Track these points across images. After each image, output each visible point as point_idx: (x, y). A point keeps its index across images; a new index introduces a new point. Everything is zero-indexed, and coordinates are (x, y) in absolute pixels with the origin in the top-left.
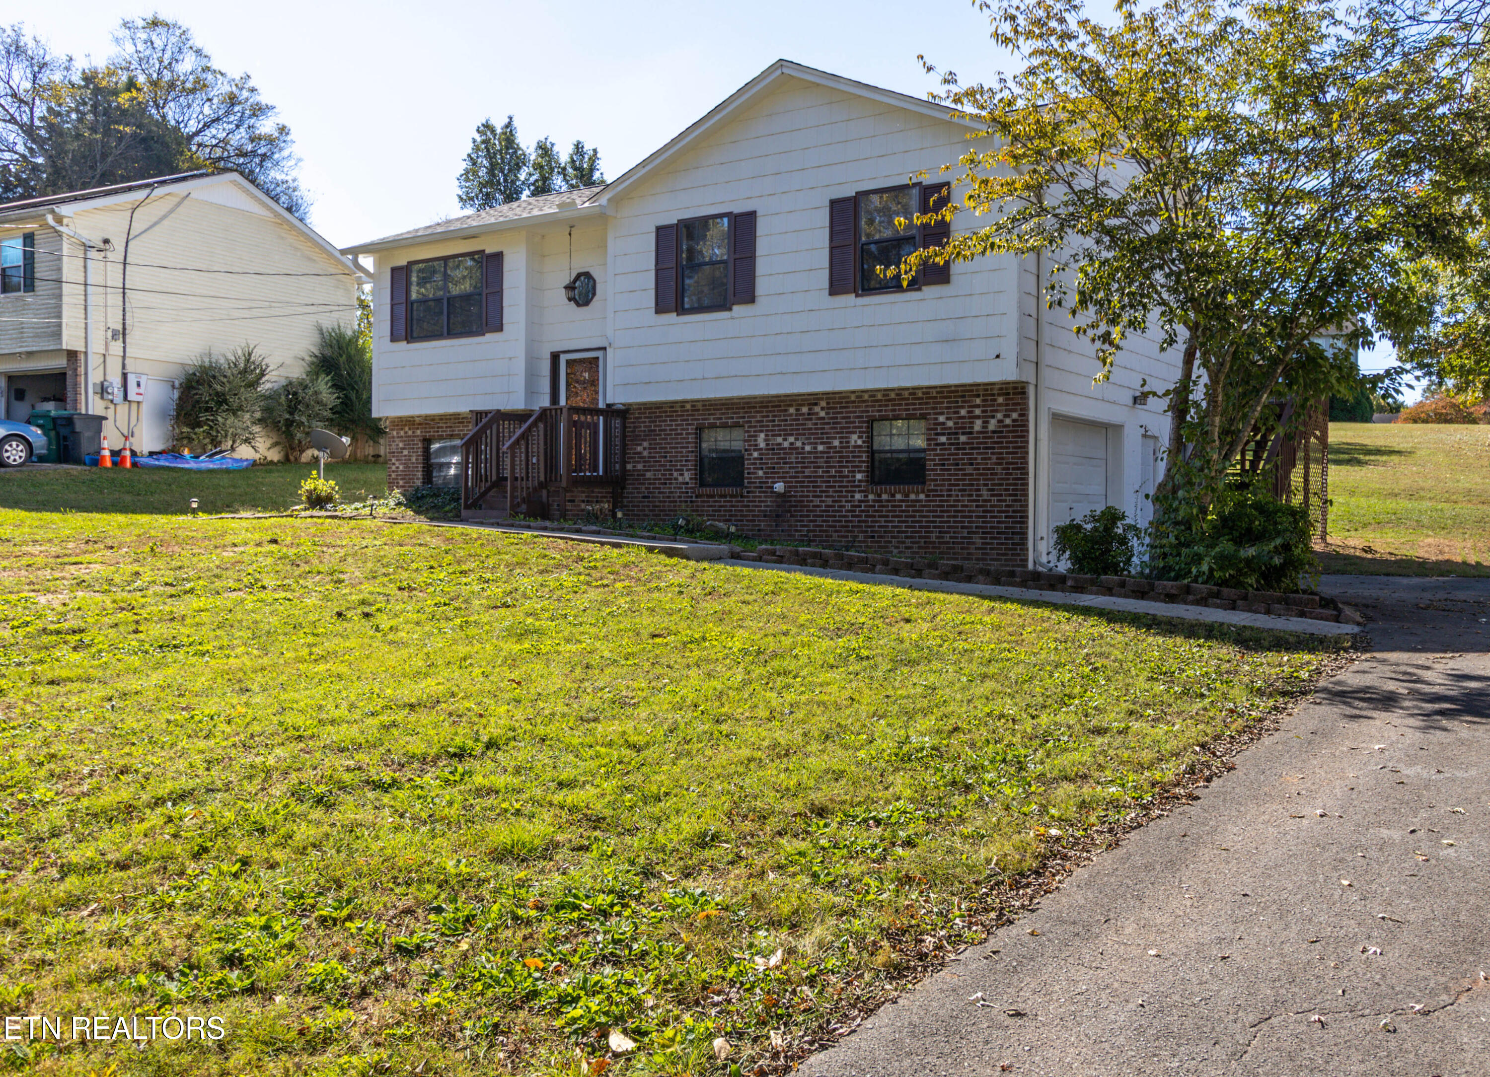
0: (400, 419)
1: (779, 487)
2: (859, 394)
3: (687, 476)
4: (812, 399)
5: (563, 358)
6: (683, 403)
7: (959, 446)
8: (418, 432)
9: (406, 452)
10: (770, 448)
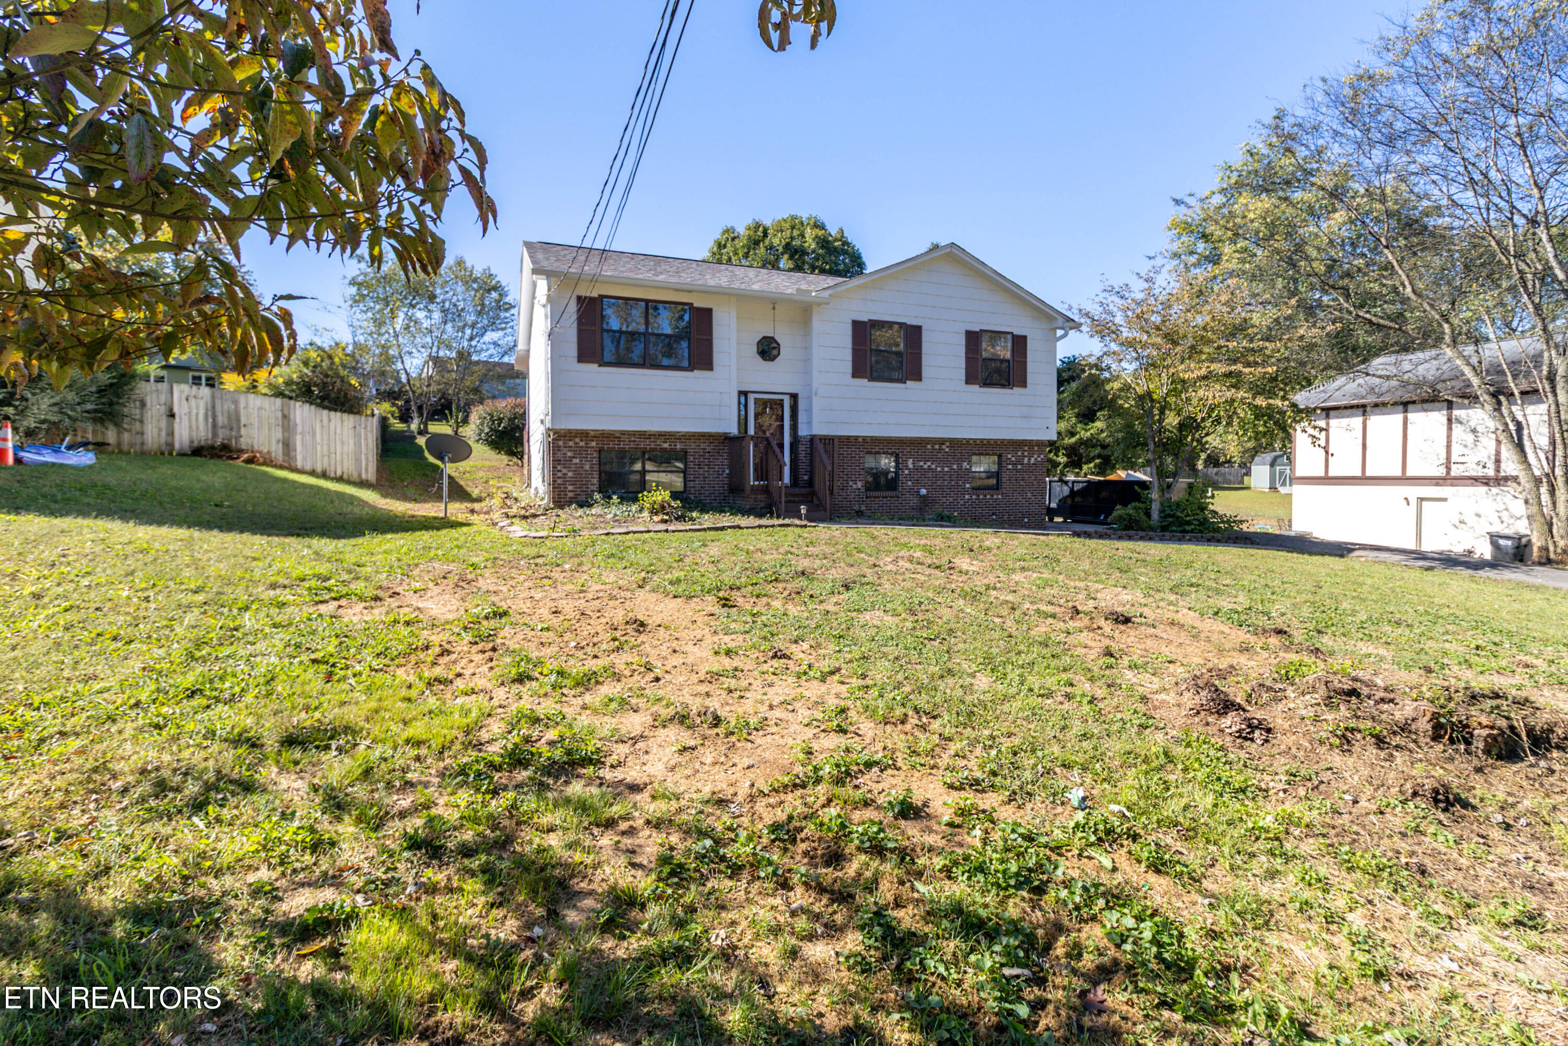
0: (570, 431)
1: (923, 491)
2: (968, 440)
3: (859, 485)
4: (942, 441)
5: (751, 397)
6: (856, 438)
7: (1018, 471)
8: (594, 444)
9: (577, 461)
10: (916, 469)
